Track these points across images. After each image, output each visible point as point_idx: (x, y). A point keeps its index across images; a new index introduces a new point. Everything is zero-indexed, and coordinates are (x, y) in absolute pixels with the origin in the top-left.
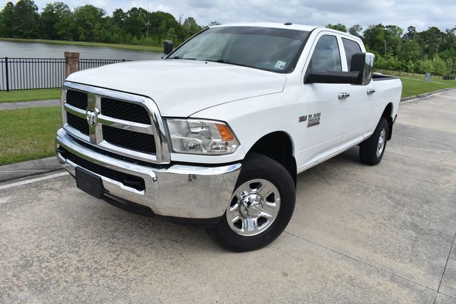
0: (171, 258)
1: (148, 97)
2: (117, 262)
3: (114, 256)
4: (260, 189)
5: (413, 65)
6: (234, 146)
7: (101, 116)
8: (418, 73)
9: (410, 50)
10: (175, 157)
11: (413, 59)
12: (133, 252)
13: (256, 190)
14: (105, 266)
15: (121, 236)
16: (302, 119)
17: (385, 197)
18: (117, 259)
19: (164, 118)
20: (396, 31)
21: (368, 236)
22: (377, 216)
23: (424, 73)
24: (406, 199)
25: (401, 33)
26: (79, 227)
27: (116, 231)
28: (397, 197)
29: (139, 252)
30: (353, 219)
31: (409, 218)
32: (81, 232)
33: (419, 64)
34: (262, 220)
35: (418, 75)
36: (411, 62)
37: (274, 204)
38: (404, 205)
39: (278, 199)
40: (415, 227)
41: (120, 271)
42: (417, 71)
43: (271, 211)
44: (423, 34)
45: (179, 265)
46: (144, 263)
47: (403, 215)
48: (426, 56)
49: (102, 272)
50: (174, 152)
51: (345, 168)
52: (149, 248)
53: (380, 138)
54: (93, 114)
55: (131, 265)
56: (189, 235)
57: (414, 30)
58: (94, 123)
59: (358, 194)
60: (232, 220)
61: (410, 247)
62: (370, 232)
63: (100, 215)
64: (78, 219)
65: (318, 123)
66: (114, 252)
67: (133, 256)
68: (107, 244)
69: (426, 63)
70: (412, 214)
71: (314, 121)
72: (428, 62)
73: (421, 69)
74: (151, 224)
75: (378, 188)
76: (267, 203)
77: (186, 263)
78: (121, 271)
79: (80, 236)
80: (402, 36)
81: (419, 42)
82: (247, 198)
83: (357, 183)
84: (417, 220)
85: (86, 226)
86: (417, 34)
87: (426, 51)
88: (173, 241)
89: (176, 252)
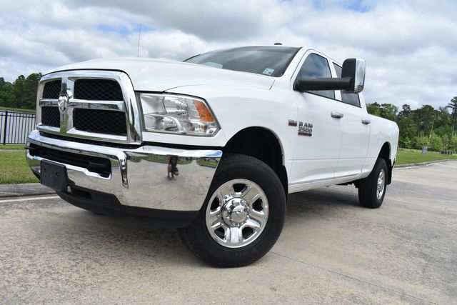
0: (140, 269)
1: (122, 71)
2: (75, 269)
3: (73, 263)
4: (244, 193)
5: (410, 142)
6: (214, 129)
7: (72, 100)
8: (415, 149)
9: (406, 127)
10: (146, 137)
11: (409, 136)
12: (96, 261)
13: (240, 193)
14: (59, 271)
15: (87, 248)
16: (292, 124)
17: (388, 232)
18: (76, 266)
19: (138, 93)
20: (391, 109)
21: (371, 261)
22: (380, 245)
23: (421, 149)
24: (411, 234)
25: (396, 111)
26: (40, 239)
27: (82, 244)
28: (401, 232)
29: (103, 262)
30: (354, 247)
31: (416, 249)
32: (42, 242)
33: (415, 140)
34: (247, 231)
35: (415, 151)
36: (407, 138)
37: (262, 213)
38: (410, 238)
39: (266, 206)
40: (424, 256)
41: (75, 276)
42: (414, 147)
43: (258, 221)
44: (418, 111)
45: (147, 276)
46: (107, 271)
47: (409, 246)
48: (422, 133)
49: (54, 276)
50: (146, 131)
51: (344, 209)
52: (115, 260)
53: (379, 179)
54: (65, 98)
55: (91, 272)
56: (165, 251)
57: (409, 108)
58: (65, 108)
59: (359, 228)
60: (212, 225)
61: (420, 272)
62: (374, 258)
63: (67, 230)
64: (42, 232)
65: (311, 135)
66: (73, 260)
67: (94, 265)
68: (68, 253)
69: (423, 139)
70: (420, 245)
71: (306, 131)
72: (424, 138)
73: (418, 145)
74: (123, 240)
75: (380, 225)
76: (253, 210)
77: (156, 274)
78: (78, 276)
79: (39, 245)
80: (397, 114)
81: (415, 119)
82: (231, 201)
83: (357, 220)
84: (425, 250)
85: (49, 238)
86: (412, 111)
87: (422, 128)
88: (146, 255)
89: (147, 264)
